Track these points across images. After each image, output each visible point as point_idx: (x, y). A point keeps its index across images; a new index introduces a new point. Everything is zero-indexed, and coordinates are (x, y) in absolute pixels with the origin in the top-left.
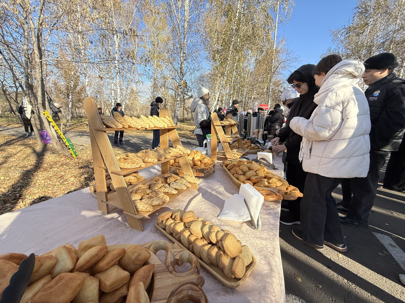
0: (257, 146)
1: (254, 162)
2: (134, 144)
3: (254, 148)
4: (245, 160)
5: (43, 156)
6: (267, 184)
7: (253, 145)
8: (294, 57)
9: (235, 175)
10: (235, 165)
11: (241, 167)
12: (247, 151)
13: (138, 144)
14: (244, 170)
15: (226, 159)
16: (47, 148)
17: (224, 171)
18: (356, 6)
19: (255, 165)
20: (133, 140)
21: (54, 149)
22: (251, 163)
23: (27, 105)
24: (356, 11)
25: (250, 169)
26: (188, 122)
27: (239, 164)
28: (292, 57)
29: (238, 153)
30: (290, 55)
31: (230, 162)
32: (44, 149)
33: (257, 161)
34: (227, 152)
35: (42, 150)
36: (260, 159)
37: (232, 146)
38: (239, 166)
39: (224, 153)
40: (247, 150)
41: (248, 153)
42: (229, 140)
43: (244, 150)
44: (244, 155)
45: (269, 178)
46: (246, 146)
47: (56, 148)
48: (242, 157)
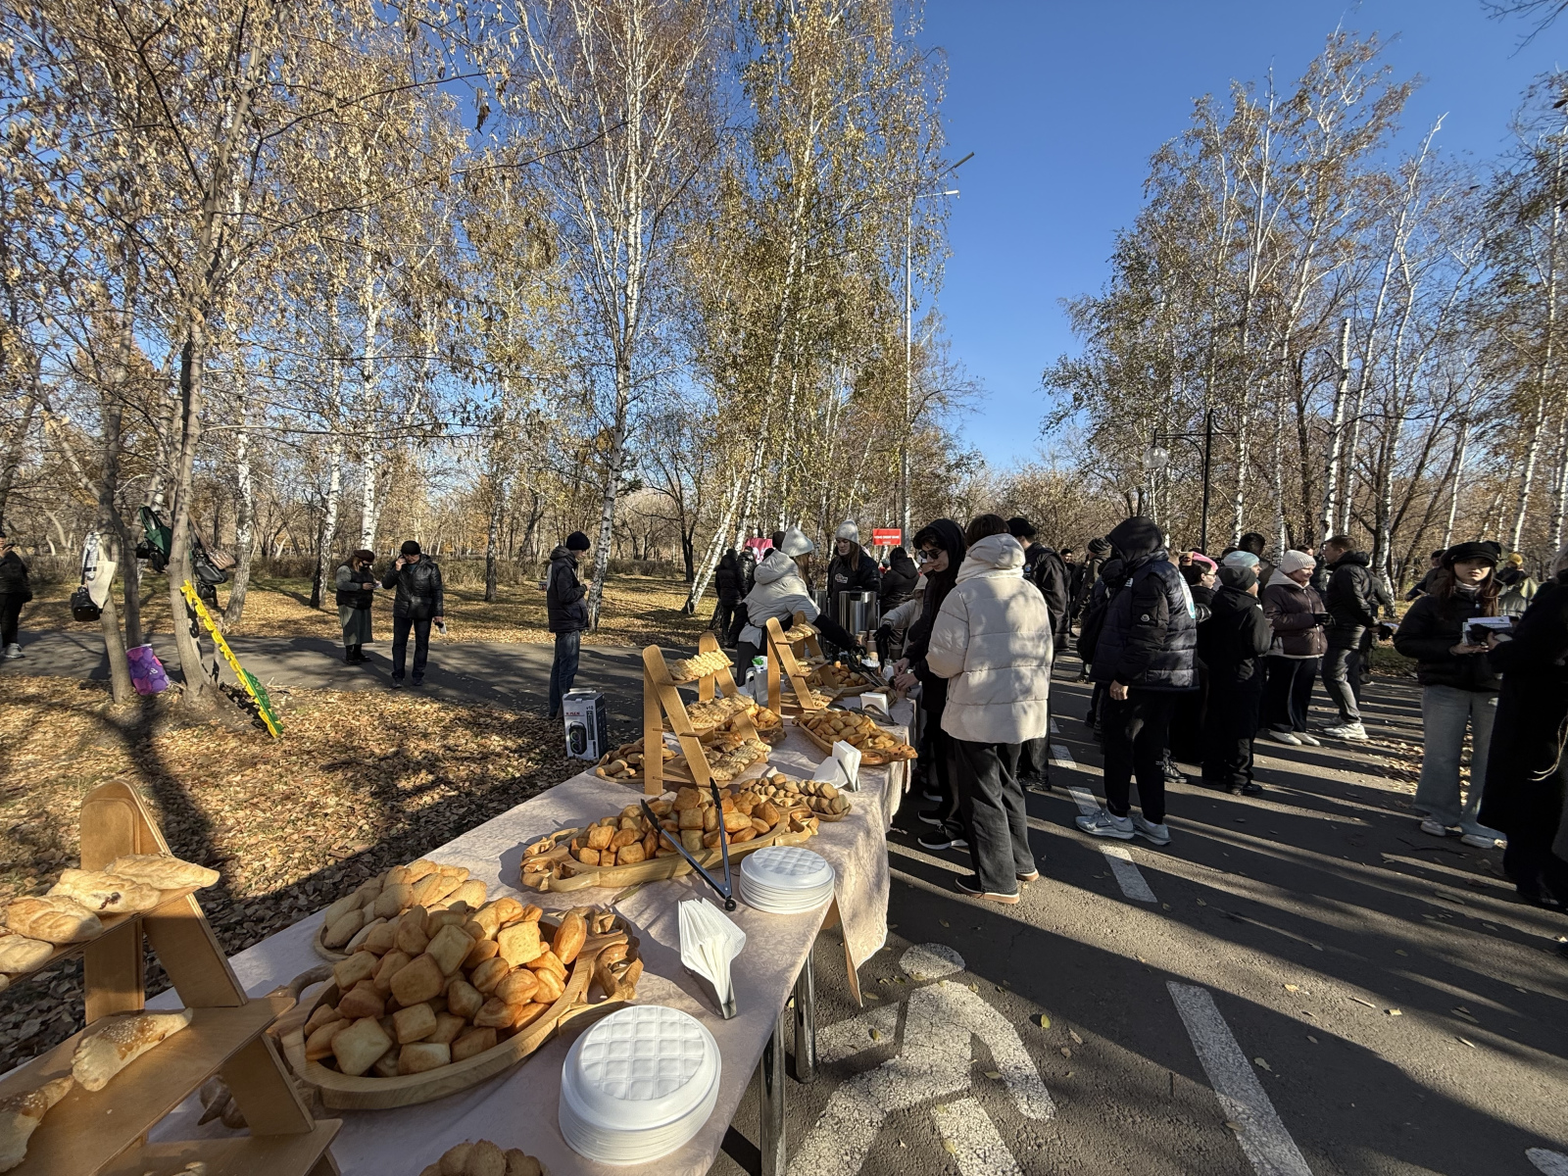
0: (862, 676)
1: (852, 713)
2: (460, 675)
3: (856, 683)
4: (838, 710)
5: (149, 738)
6: (871, 745)
7: (853, 675)
8: (967, 380)
9: (824, 736)
10: (820, 720)
11: (832, 722)
12: (840, 691)
13: (473, 674)
14: (838, 728)
15: (801, 710)
16: (157, 708)
17: (804, 733)
18: (1116, 252)
19: (856, 719)
20: (450, 661)
21: (186, 709)
22: (848, 715)
23: (98, 559)
24: (1116, 265)
25: (846, 726)
26: (623, 576)
27: (828, 718)
28: (959, 379)
29: (823, 697)
30: (955, 374)
31: (811, 716)
32: (149, 713)
33: (859, 711)
34: (802, 696)
35: (141, 716)
36: (868, 706)
37: (811, 683)
38: (828, 722)
39: (796, 697)
40: (842, 688)
41: (844, 695)
42: (805, 671)
43: (836, 688)
44: (835, 700)
45: (875, 737)
46: (839, 678)
47: (193, 706)
48: (832, 705)
